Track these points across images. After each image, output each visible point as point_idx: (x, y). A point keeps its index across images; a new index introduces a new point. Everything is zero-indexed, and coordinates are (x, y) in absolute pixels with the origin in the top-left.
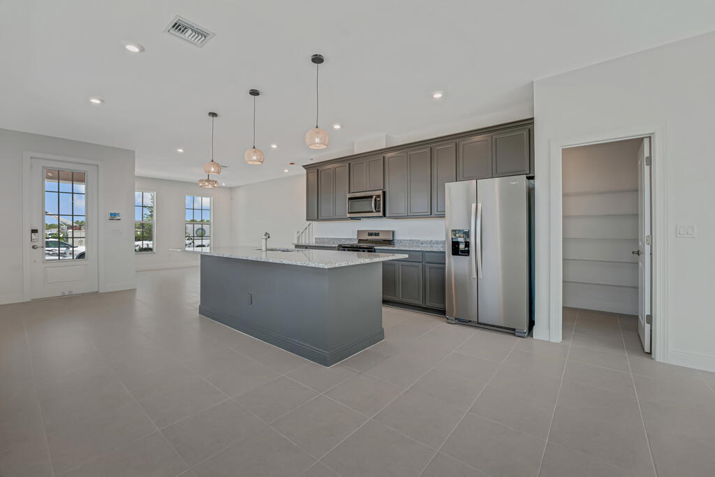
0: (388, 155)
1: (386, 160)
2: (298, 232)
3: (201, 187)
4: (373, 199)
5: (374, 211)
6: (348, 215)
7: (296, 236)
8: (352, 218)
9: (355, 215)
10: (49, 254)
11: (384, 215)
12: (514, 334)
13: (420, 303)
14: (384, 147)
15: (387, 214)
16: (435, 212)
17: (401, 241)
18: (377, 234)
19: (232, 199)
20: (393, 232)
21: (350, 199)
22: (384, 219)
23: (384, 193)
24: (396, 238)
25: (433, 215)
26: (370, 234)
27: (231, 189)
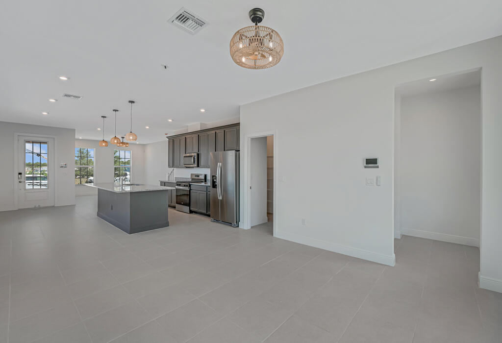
1: (199, 137)
5: (193, 164)
6: (184, 166)
9: (187, 166)
10: (37, 185)
11: (199, 166)
12: (231, 226)
14: (199, 130)
18: (198, 176)
19: (144, 151)
20: (205, 175)
21: (185, 157)
22: (199, 168)
23: (198, 154)
26: (196, 176)
27: (144, 145)
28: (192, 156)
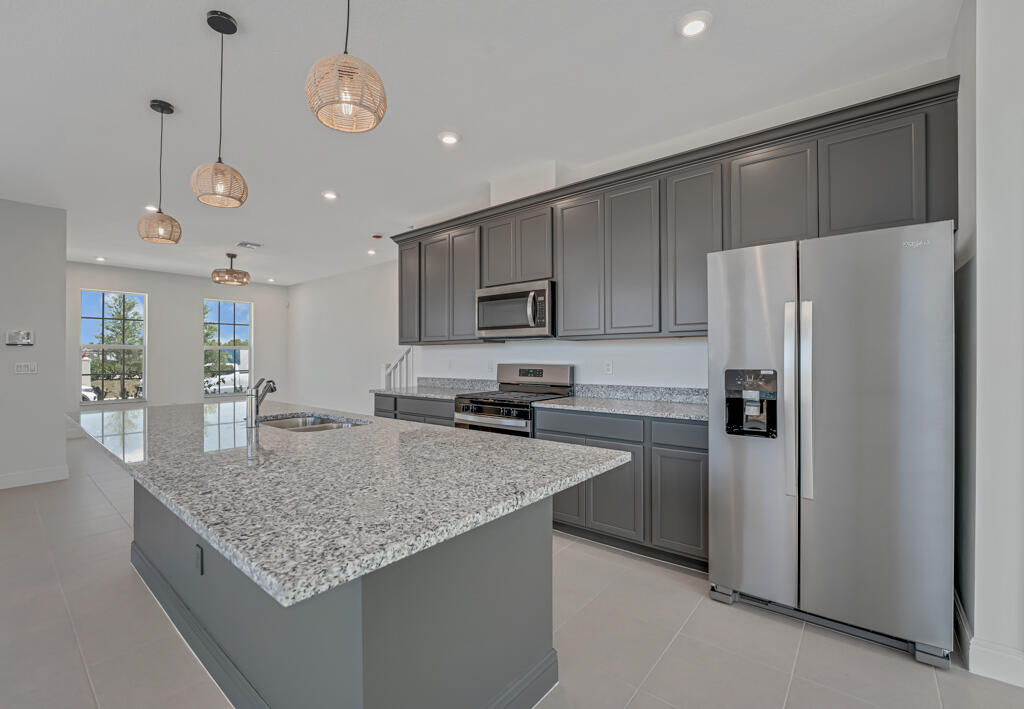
0: (560, 205)
1: (558, 213)
2: (388, 366)
3: (218, 282)
4: (530, 299)
5: (532, 324)
6: (479, 335)
7: (384, 374)
8: (487, 340)
9: (494, 333)
11: (554, 332)
12: (913, 656)
13: (638, 537)
14: (552, 186)
15: (560, 331)
16: (669, 325)
17: (588, 387)
18: (538, 373)
19: (288, 307)
20: (572, 369)
21: (481, 299)
22: (553, 341)
23: (553, 285)
24: (578, 380)
25: (665, 332)
26: (524, 372)
27: (287, 289)
28: (525, 294)
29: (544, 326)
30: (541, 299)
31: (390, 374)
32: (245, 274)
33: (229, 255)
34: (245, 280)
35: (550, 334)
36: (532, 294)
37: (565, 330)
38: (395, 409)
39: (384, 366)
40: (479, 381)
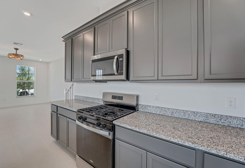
1: (131, 13)
3: (11, 58)
4: (115, 60)
5: (116, 73)
6: (92, 78)
7: (65, 93)
11: (128, 78)
15: (131, 78)
17: (145, 106)
18: (121, 98)
20: (138, 97)
21: (93, 61)
22: (127, 82)
23: (128, 52)
24: (140, 102)
26: (114, 97)
27: (48, 63)
29: (123, 75)
30: (121, 59)
31: (67, 93)
32: (22, 56)
33: (15, 49)
34: (22, 58)
35: (126, 79)
36: (116, 57)
37: (133, 77)
38: (57, 111)
39: (65, 90)
40: (96, 99)
